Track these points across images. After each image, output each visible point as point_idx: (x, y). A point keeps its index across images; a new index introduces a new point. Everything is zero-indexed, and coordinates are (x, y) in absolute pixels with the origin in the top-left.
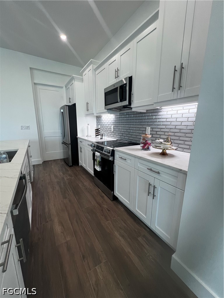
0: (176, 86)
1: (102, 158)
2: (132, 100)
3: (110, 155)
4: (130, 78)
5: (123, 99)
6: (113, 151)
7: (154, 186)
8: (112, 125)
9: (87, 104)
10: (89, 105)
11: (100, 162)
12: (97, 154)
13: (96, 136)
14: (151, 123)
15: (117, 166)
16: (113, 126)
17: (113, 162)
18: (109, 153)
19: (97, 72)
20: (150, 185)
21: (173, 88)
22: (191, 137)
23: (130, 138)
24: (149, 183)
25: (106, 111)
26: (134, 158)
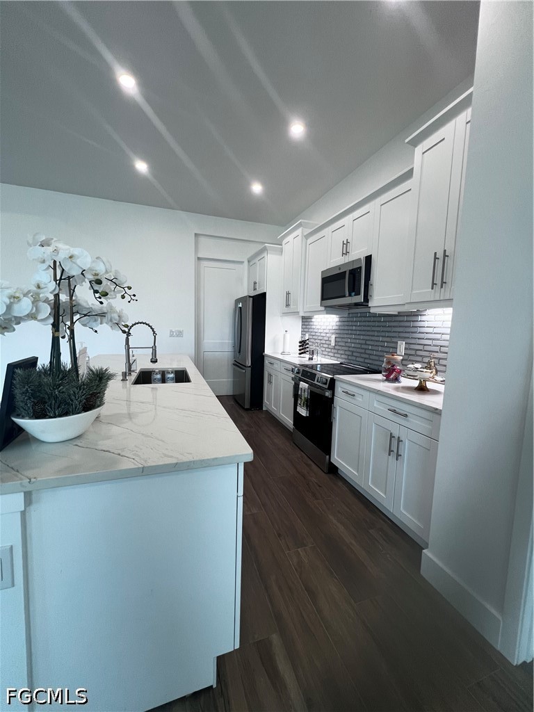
0: (438, 281)
1: (312, 393)
2: (370, 294)
3: (326, 386)
4: (369, 259)
5: (354, 289)
6: (333, 381)
7: (399, 437)
8: (333, 333)
9: (288, 294)
10: (291, 296)
11: (307, 400)
12: (303, 385)
13: (300, 354)
14: (407, 335)
15: (338, 407)
16: (334, 336)
17: (331, 401)
18: (326, 384)
19: (311, 240)
20: (392, 436)
21: (433, 284)
23: (366, 361)
24: (391, 434)
25: (323, 308)
26: (368, 393)
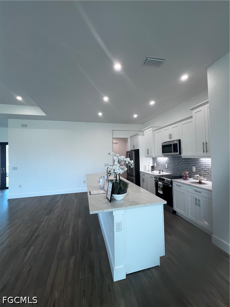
0: (205, 150)
1: (163, 185)
2: (181, 152)
3: (170, 183)
4: (180, 141)
5: (175, 150)
6: (172, 181)
7: (199, 200)
8: (166, 163)
9: (148, 150)
10: (149, 151)
11: (162, 188)
12: (160, 183)
13: (152, 171)
14: (196, 165)
15: (174, 191)
16: (167, 164)
17: (172, 188)
18: (169, 182)
19: (155, 132)
20: (196, 199)
21: (204, 151)
22: (211, 175)
24: (196, 198)
25: (163, 155)
26: (186, 185)
